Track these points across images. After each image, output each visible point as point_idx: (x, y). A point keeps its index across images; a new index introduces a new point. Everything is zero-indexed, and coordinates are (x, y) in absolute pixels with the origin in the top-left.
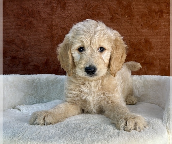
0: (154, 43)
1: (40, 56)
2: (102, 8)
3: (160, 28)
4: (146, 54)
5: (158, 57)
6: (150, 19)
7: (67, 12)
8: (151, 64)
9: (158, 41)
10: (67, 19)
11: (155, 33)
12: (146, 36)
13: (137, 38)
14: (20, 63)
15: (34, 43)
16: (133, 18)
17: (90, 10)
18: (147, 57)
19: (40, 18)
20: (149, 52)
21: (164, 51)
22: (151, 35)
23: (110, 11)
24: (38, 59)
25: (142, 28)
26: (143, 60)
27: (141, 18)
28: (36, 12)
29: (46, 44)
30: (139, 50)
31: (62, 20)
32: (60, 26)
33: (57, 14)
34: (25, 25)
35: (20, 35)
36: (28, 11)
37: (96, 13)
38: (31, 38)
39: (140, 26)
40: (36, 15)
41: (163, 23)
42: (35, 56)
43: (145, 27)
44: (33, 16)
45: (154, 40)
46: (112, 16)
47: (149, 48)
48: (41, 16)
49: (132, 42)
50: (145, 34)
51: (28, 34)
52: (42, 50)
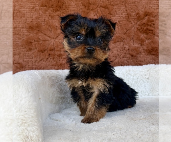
32: (100, 5)
34: (53, 5)
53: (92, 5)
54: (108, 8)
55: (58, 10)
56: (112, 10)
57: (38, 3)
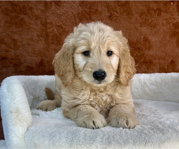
0: (153, 42)
1: (34, 57)
2: (100, 6)
3: (159, 26)
4: (145, 53)
5: (157, 56)
6: (149, 17)
7: (63, 9)
8: (151, 62)
9: (157, 40)
10: (63, 16)
11: (154, 32)
12: (145, 34)
13: (136, 36)
14: (11, 64)
15: (26, 43)
16: (132, 16)
17: (88, 7)
18: (147, 55)
19: (32, 15)
20: (149, 51)
21: (163, 49)
22: (150, 33)
23: (108, 9)
24: (32, 60)
25: (141, 26)
26: (143, 59)
27: (140, 16)
28: (28, 8)
29: (41, 43)
30: (139, 49)
31: (57, 18)
32: (56, 24)
33: (51, 11)
34: (16, 23)
35: (10, 33)
36: (18, 7)
37: (94, 11)
38: (23, 37)
39: (139, 24)
40: (29, 12)
41: (161, 21)
42: (28, 56)
43: (144, 25)
44: (25, 13)
45: (153, 39)
46: (111, 14)
47: (149, 47)
48: (33, 12)
49: (131, 41)
50: (144, 32)
51: (19, 32)
52: (35, 49)
53: (49, 24)
54: (62, 28)
55: (20, 27)
56: (65, 29)
57: (3, 21)
